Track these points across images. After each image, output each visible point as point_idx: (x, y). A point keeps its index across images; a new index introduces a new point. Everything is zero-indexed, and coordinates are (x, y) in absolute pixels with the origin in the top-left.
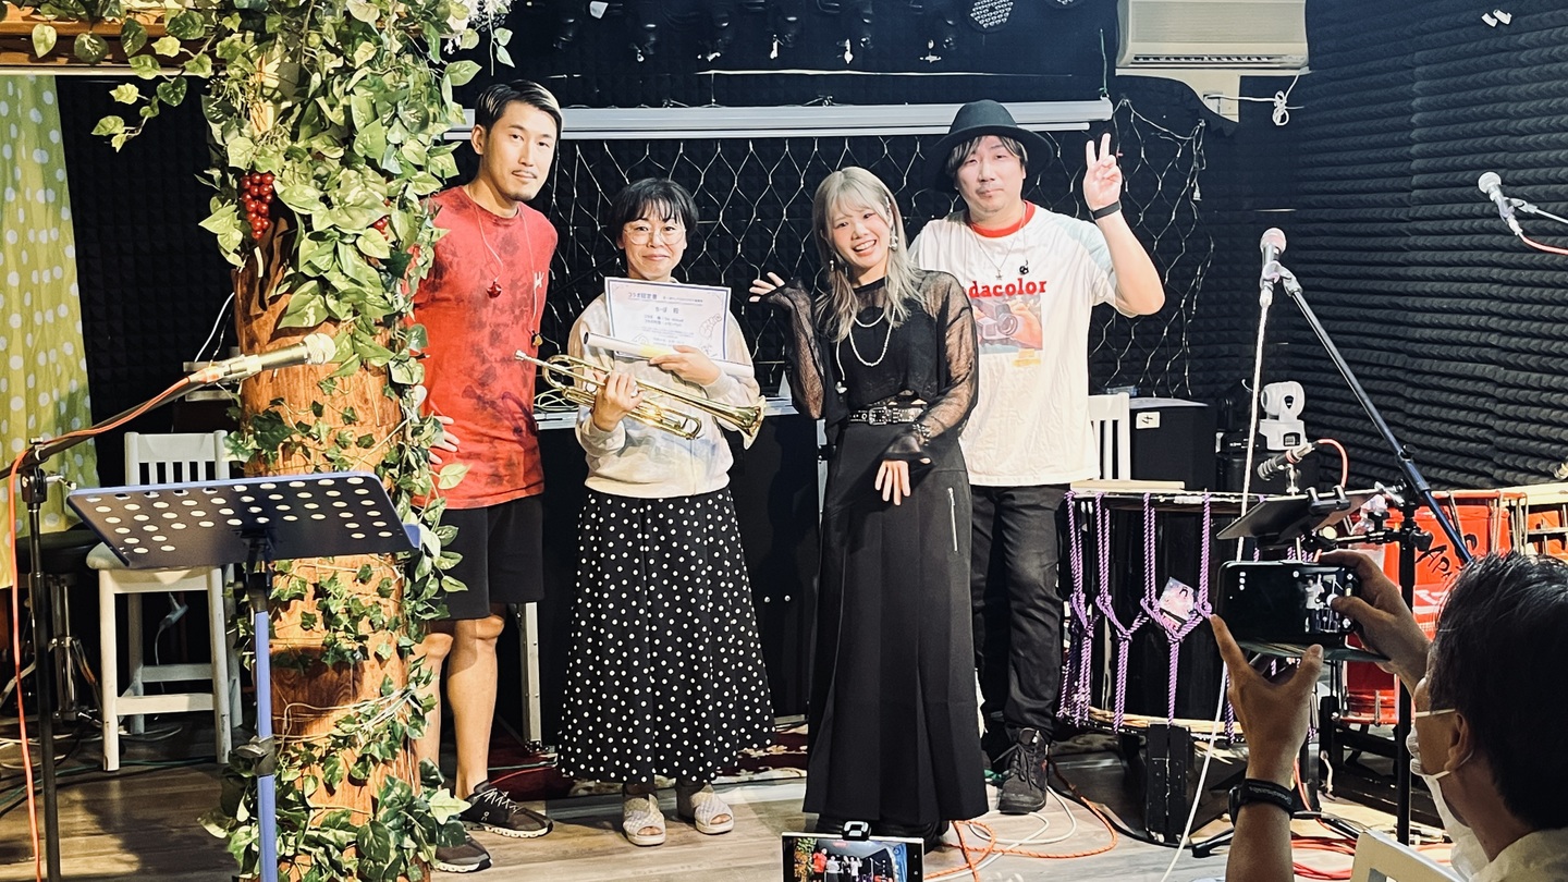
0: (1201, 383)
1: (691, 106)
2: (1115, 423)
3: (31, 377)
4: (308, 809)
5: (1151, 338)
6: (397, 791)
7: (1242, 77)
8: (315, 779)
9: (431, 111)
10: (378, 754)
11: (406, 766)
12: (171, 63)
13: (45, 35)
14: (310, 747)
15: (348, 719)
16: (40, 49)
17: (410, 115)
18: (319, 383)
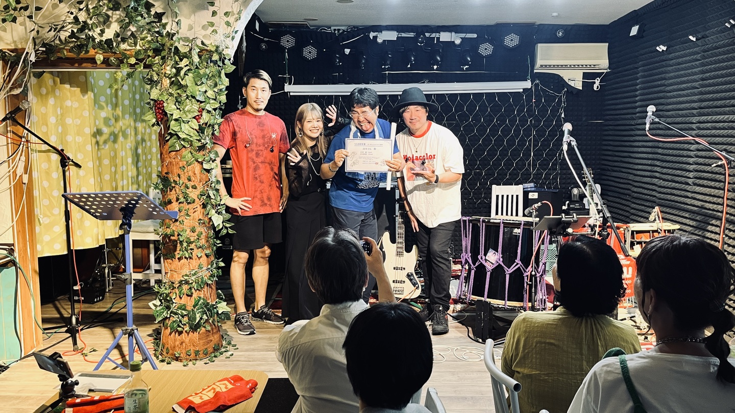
1: (379, 84)
2: (517, 196)
4: (173, 303)
5: (545, 167)
6: (202, 301)
7: (583, 73)
9: (217, 80)
10: (195, 287)
11: (207, 292)
12: (132, 66)
13: (100, 58)
14: (173, 283)
15: (186, 275)
16: (99, 62)
17: (209, 82)
18: (180, 168)
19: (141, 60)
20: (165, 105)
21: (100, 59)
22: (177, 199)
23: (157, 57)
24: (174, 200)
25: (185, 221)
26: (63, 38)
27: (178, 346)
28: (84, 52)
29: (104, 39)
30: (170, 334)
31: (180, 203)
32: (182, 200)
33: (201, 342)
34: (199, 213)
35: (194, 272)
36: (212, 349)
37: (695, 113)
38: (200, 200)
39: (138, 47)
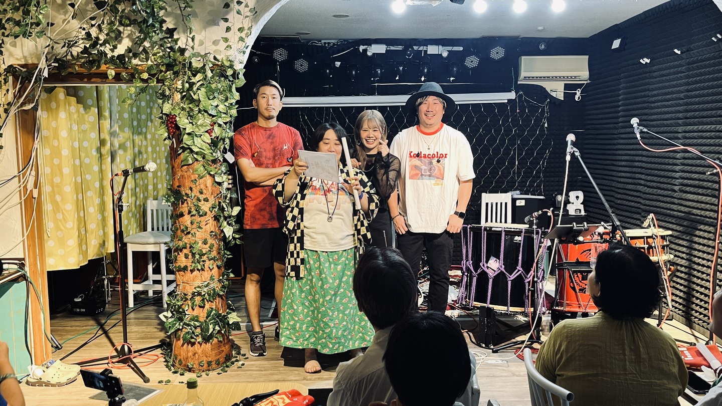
0: (547, 191)
1: (369, 95)
2: (506, 203)
5: (529, 175)
6: (214, 312)
7: (565, 84)
8: (188, 305)
9: (229, 95)
10: (207, 298)
11: (219, 303)
12: (143, 81)
13: (111, 73)
14: (185, 295)
15: (199, 287)
16: (110, 77)
17: (221, 97)
18: (192, 181)
19: (153, 75)
20: (177, 119)
21: (112, 75)
22: (189, 212)
23: (168, 72)
24: (186, 213)
25: (197, 233)
26: (75, 54)
27: (191, 357)
28: (95, 68)
29: (116, 53)
30: (183, 345)
31: (192, 216)
32: (194, 212)
33: (213, 352)
34: (211, 225)
35: (206, 283)
36: (224, 359)
37: (680, 123)
38: (211, 212)
39: (150, 63)
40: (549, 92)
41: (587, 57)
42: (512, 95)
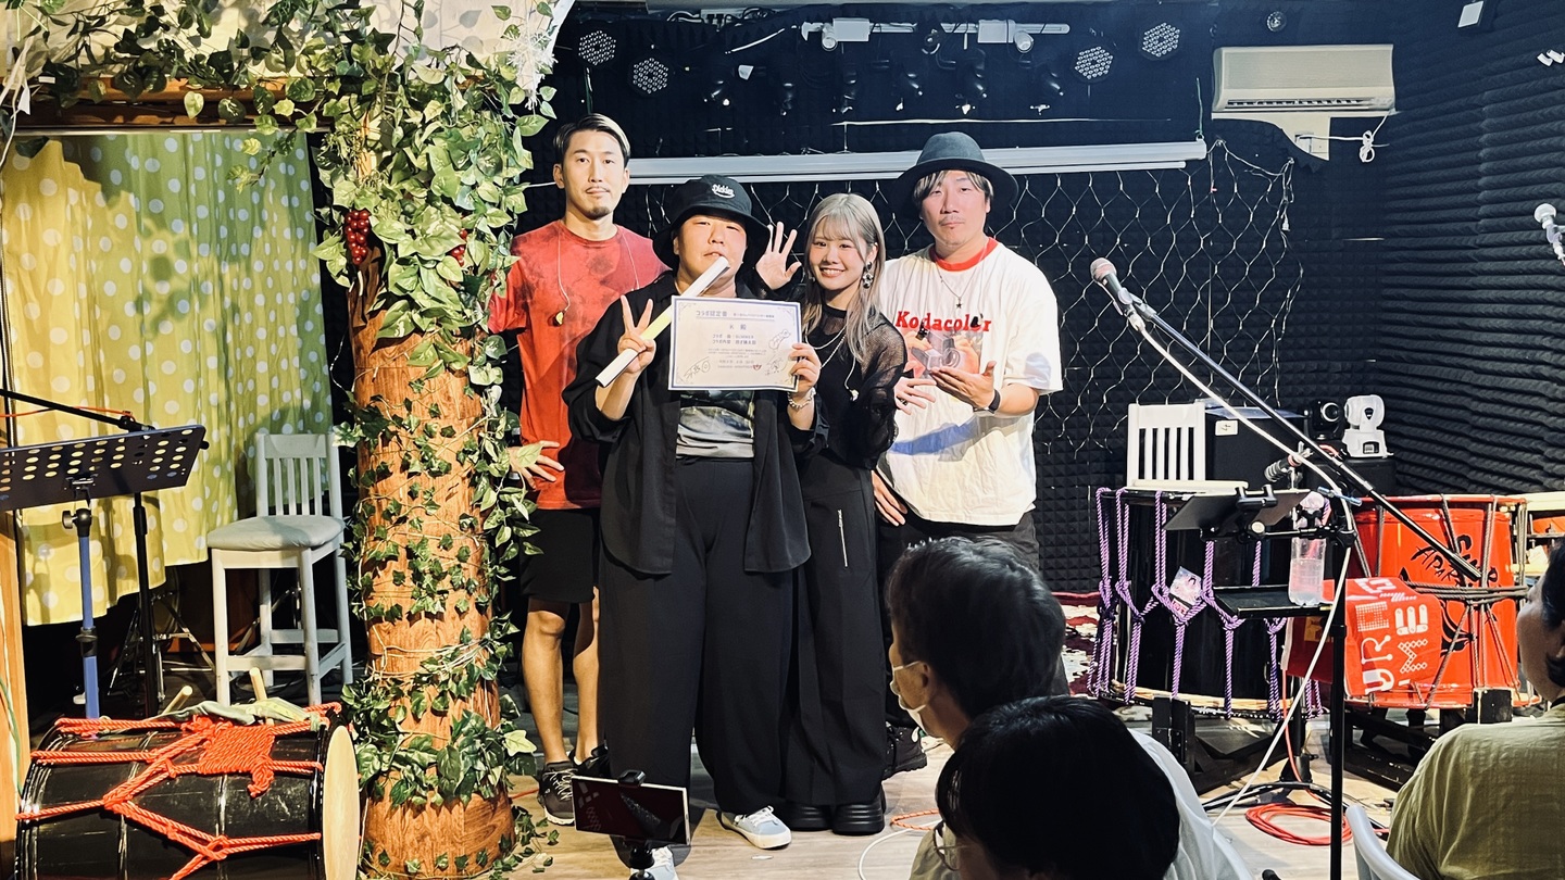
0: (1290, 395)
1: (826, 153)
2: (1191, 431)
3: (275, 379)
4: (398, 733)
5: (1243, 355)
6: (473, 722)
7: (1332, 119)
8: (405, 709)
9: (504, 157)
10: (454, 691)
11: (483, 703)
12: (283, 121)
13: (195, 101)
14: (398, 682)
15: (432, 661)
16: (192, 113)
17: (485, 162)
18: (410, 384)
19: (308, 106)
20: (373, 221)
21: (195, 105)
22: (405, 466)
23: (345, 99)
24: (395, 469)
25: (426, 520)
26: (98, 51)
27: (412, 844)
28: (151, 87)
29: (208, 48)
30: (391, 814)
31: (410, 475)
32: (416, 466)
33: (471, 831)
34: (460, 498)
35: (451, 650)
36: (498, 847)
38: (462, 465)
39: (294, 72)
40: (1292, 139)
41: (1390, 48)
42: (1198, 150)
